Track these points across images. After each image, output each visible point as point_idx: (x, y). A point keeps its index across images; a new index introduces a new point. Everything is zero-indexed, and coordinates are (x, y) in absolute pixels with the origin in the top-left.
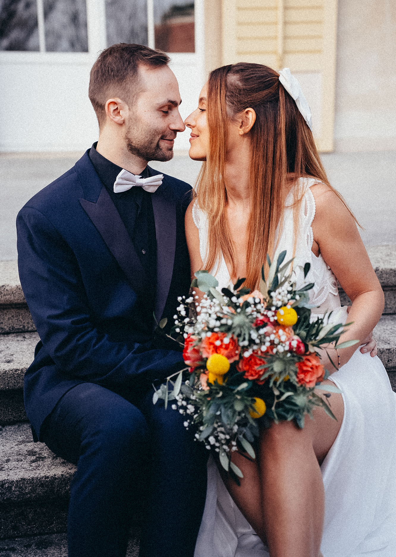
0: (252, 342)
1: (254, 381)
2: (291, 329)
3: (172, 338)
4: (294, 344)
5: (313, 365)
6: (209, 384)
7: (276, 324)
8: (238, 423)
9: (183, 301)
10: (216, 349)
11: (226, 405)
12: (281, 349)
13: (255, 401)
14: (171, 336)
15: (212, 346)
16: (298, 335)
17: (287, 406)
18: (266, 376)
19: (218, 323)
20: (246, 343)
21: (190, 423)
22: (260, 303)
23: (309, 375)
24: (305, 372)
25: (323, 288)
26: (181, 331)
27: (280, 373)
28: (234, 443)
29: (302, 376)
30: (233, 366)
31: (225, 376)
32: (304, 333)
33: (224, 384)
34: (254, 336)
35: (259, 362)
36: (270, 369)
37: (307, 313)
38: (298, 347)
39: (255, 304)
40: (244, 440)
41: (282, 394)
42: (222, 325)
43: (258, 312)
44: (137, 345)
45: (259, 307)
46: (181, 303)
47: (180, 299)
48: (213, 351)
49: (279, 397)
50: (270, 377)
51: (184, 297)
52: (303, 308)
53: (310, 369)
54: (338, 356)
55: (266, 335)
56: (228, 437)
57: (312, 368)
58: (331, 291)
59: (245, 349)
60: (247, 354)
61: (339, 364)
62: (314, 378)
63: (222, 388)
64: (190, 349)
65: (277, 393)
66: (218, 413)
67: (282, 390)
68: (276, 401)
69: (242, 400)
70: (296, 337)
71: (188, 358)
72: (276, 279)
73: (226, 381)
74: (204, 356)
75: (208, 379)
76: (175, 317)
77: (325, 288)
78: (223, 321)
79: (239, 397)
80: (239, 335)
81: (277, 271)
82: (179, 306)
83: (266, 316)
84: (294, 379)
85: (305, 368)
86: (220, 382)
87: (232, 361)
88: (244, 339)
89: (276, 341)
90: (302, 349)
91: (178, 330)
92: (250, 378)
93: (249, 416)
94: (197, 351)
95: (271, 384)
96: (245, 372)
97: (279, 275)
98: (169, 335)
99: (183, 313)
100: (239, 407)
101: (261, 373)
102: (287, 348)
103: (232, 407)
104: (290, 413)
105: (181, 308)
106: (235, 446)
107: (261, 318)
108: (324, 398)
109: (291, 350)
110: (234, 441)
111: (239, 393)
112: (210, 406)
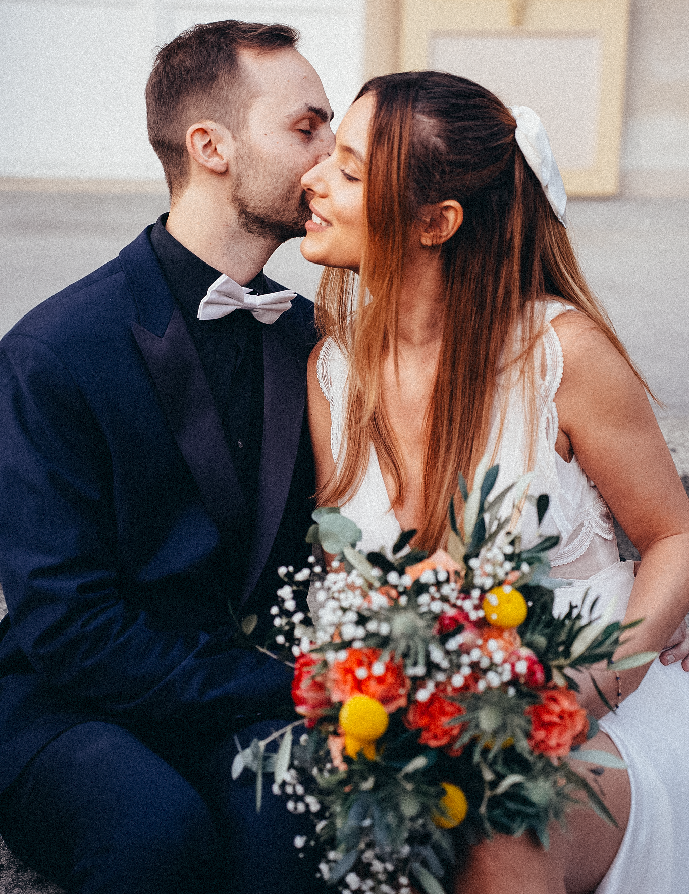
0: (431, 667)
1: (440, 750)
2: (515, 633)
3: (268, 653)
4: (522, 668)
5: (563, 711)
6: (347, 759)
7: (483, 625)
8: (410, 841)
9: (289, 575)
10: (359, 686)
11: (384, 805)
12: (493, 679)
13: (443, 792)
14: (267, 649)
15: (349, 678)
16: (529, 645)
17: (512, 805)
18: (465, 739)
19: (360, 632)
20: (420, 671)
21: (307, 842)
22: (448, 580)
23: (555, 733)
24: (548, 727)
25: (582, 524)
26: (287, 639)
27: (495, 733)
28: (404, 880)
29: (541, 734)
30: (396, 720)
31: (379, 743)
32: (541, 641)
33: (377, 758)
34: (437, 656)
35: (449, 709)
36: (473, 724)
37: (547, 597)
38: (531, 672)
39: (438, 584)
40: (424, 871)
41: (500, 777)
42: (369, 636)
43: (445, 599)
44: (204, 638)
45: (446, 590)
46: (286, 579)
47: (282, 571)
48: (352, 687)
49: (494, 785)
50: (474, 741)
51: (291, 569)
52: (538, 588)
53: (555, 719)
54: (617, 679)
55: (464, 649)
56: (390, 867)
57: (561, 717)
58: (597, 531)
59: (418, 683)
60: (423, 695)
61: (619, 694)
62: (567, 737)
63: (373, 768)
64: (305, 684)
65: (488, 776)
66: (367, 823)
67: (500, 768)
68: (488, 793)
69: (417, 791)
70: (525, 652)
71: (302, 701)
72: (480, 525)
73: (382, 751)
74: (336, 697)
75: (344, 749)
76: (274, 610)
77: (586, 524)
78: (372, 626)
79: (409, 787)
80: (405, 656)
81: (481, 510)
82: (281, 587)
83: (460, 608)
84: (524, 745)
85: (547, 718)
86: (371, 754)
87: (393, 707)
88: (415, 664)
89: (485, 663)
90: (540, 676)
91: (280, 639)
92: (433, 743)
93: (431, 827)
94: (319, 686)
95: (477, 757)
96: (419, 732)
97: (487, 517)
98: (262, 646)
99: (290, 605)
100: (410, 808)
101: (455, 732)
102: (507, 677)
103: (396, 808)
104: (519, 820)
105: (286, 592)
106: (406, 887)
107: (451, 612)
108: (590, 778)
109: (515, 680)
110: (403, 875)
111: (409, 777)
112: (350, 807)
